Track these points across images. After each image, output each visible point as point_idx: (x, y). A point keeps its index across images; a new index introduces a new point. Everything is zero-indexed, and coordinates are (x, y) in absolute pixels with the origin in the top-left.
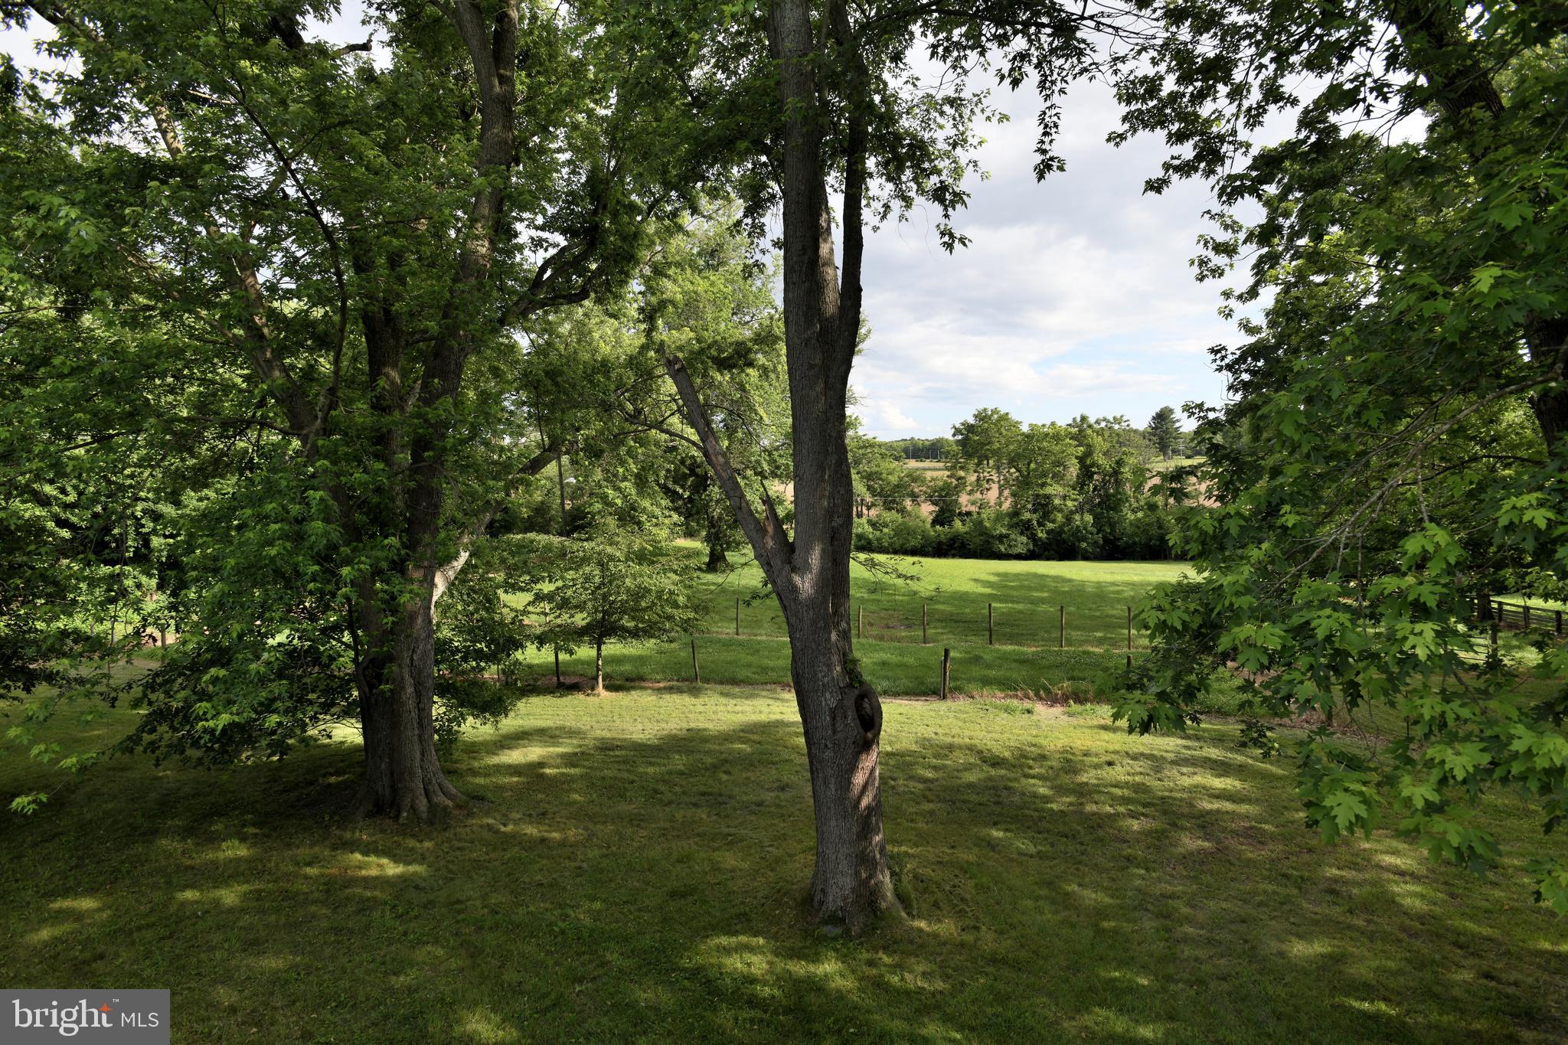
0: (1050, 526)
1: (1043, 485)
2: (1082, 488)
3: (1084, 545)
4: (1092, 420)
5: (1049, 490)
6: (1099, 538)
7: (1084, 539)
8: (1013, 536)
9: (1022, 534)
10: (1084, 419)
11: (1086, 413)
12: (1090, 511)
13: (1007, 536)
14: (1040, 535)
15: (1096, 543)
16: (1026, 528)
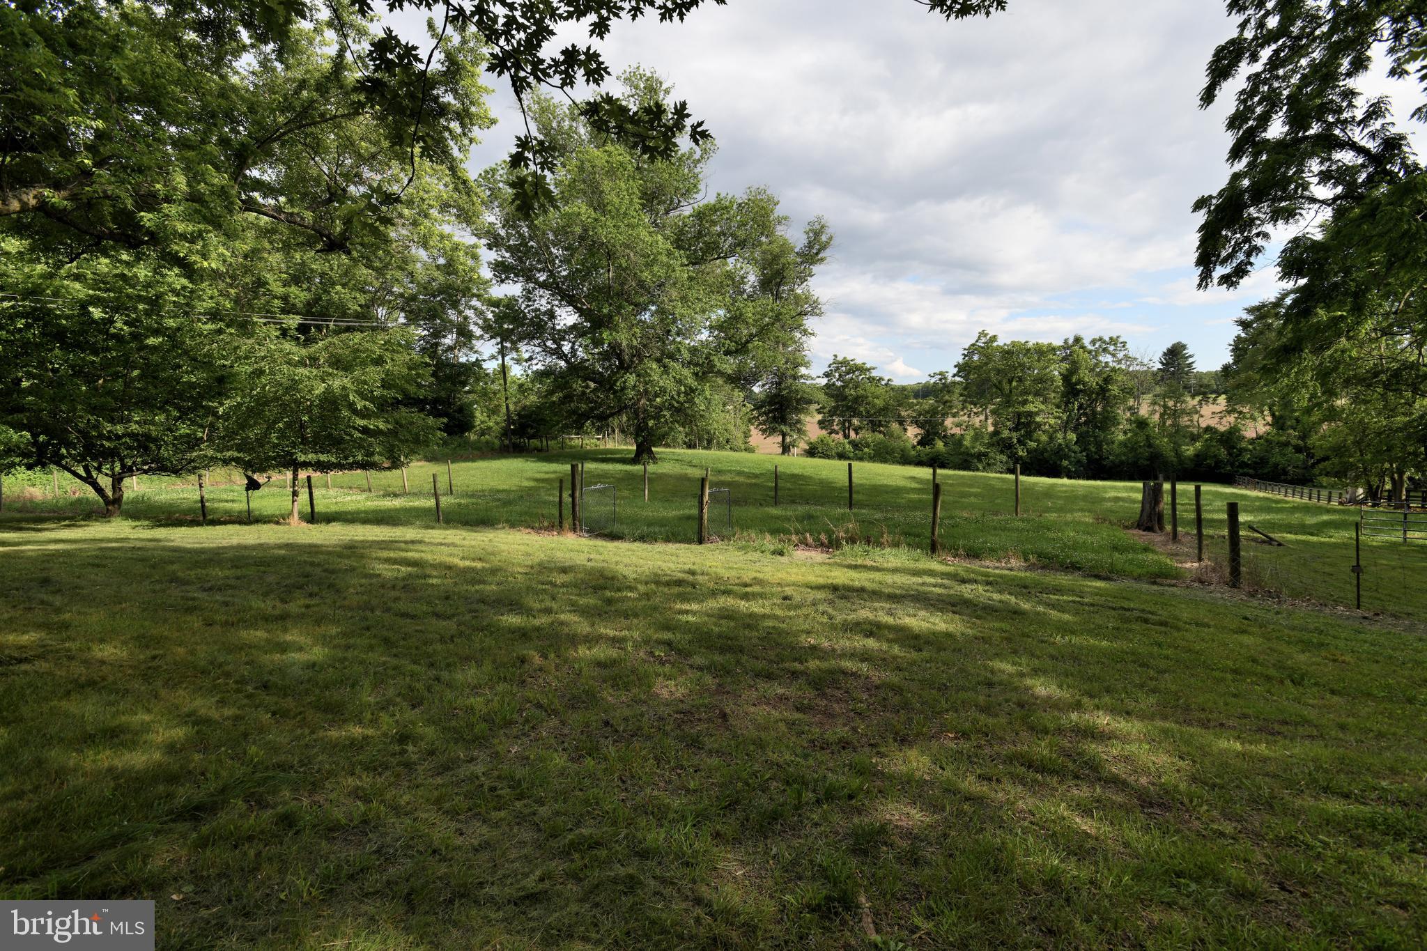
0: (1032, 445)
1: (1025, 402)
2: (1066, 405)
3: (1065, 463)
4: (1086, 342)
5: (1030, 408)
6: (1083, 457)
7: (1067, 457)
8: (992, 454)
9: (1002, 452)
10: (1077, 340)
11: (1082, 334)
12: (1075, 430)
13: (986, 455)
14: (1021, 453)
15: (1079, 461)
16: (1006, 446)
